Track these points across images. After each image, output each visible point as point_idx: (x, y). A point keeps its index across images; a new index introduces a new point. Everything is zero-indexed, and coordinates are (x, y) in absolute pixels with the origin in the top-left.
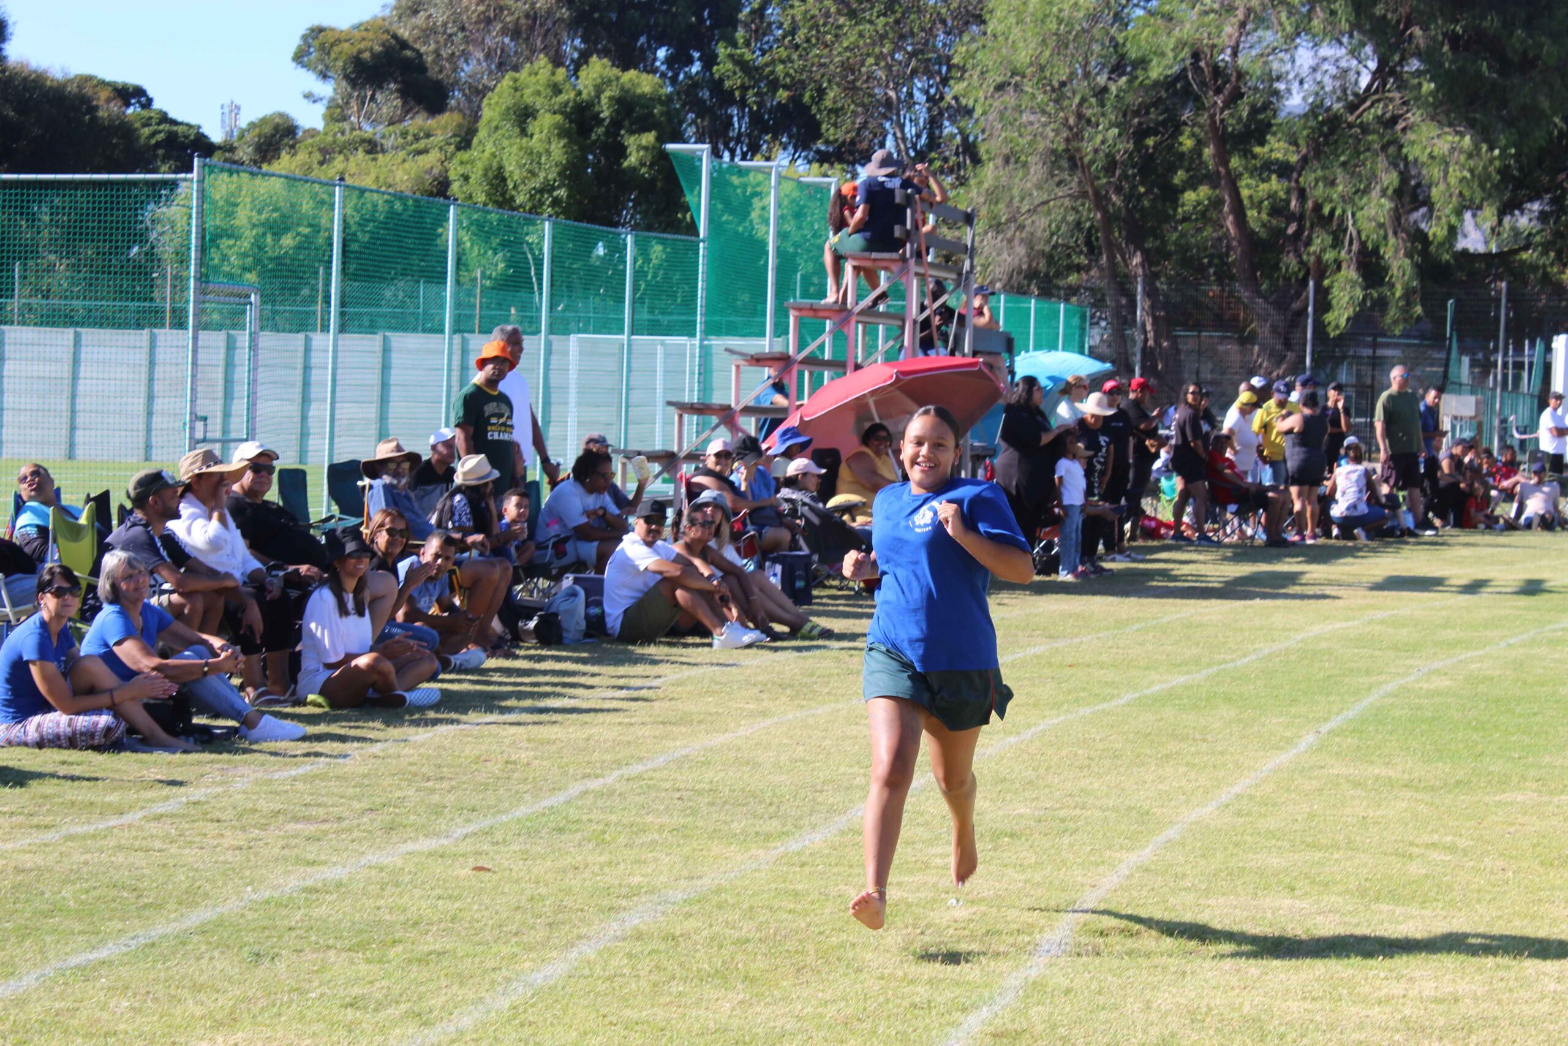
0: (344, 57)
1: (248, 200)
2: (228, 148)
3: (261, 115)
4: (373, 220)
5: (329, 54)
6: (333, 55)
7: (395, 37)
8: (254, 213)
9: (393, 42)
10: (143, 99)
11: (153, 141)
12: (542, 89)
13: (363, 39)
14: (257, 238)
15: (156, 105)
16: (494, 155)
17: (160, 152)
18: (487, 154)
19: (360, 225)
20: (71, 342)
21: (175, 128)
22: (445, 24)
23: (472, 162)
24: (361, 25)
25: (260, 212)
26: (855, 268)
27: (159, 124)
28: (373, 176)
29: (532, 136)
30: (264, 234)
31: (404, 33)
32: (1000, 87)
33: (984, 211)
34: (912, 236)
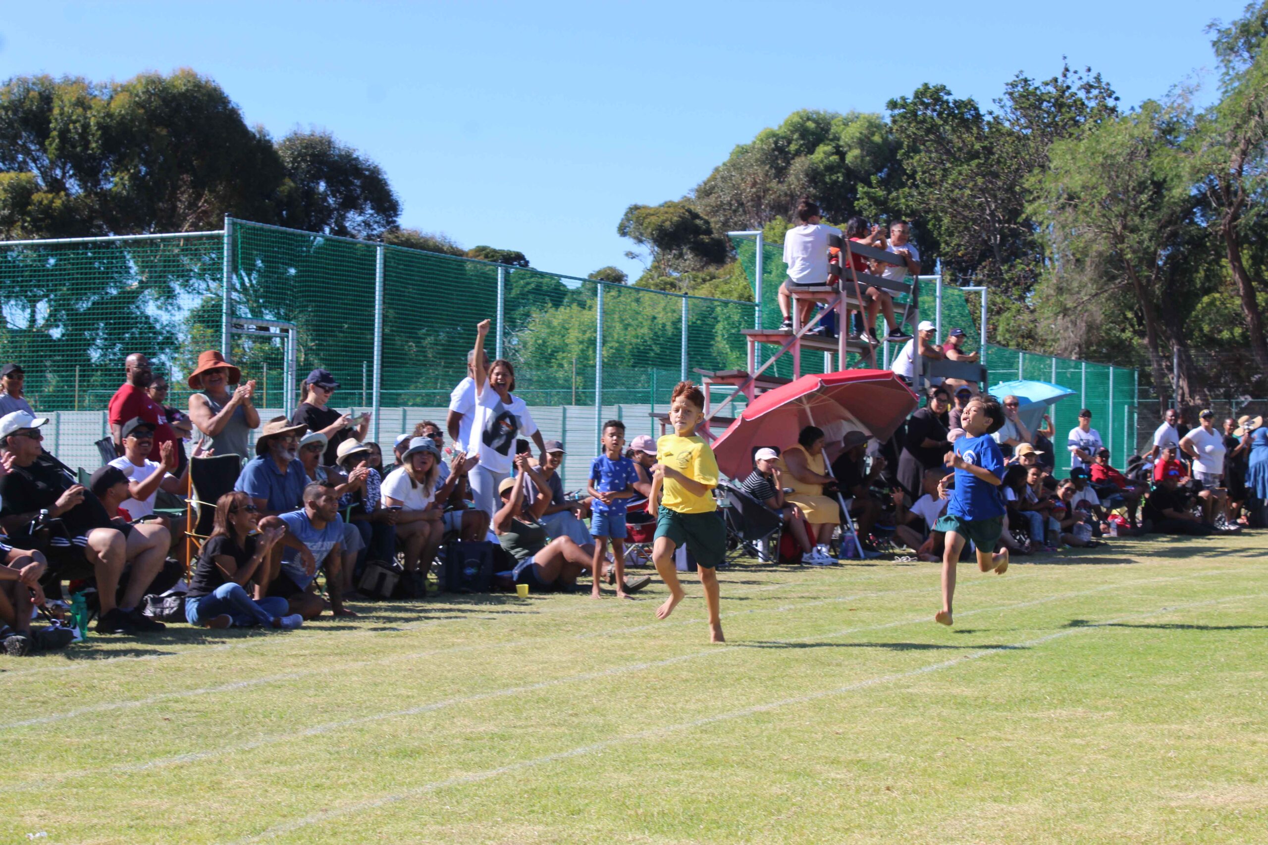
0: (652, 226)
1: (577, 324)
2: (577, 292)
3: (597, 269)
4: (663, 335)
5: (642, 225)
6: (645, 225)
7: (689, 211)
8: (580, 335)
9: (687, 214)
10: (522, 261)
11: (526, 290)
13: (667, 213)
14: (582, 351)
15: (531, 265)
16: (745, 287)
17: (530, 297)
18: (741, 285)
19: (653, 340)
20: (401, 417)
21: (541, 280)
22: (730, 204)
23: (730, 291)
24: (666, 203)
25: (584, 332)
26: (798, 300)
27: (531, 277)
28: (662, 304)
29: (770, 273)
30: (589, 348)
31: (699, 209)
32: (1063, 207)
33: (1053, 300)
34: (844, 273)
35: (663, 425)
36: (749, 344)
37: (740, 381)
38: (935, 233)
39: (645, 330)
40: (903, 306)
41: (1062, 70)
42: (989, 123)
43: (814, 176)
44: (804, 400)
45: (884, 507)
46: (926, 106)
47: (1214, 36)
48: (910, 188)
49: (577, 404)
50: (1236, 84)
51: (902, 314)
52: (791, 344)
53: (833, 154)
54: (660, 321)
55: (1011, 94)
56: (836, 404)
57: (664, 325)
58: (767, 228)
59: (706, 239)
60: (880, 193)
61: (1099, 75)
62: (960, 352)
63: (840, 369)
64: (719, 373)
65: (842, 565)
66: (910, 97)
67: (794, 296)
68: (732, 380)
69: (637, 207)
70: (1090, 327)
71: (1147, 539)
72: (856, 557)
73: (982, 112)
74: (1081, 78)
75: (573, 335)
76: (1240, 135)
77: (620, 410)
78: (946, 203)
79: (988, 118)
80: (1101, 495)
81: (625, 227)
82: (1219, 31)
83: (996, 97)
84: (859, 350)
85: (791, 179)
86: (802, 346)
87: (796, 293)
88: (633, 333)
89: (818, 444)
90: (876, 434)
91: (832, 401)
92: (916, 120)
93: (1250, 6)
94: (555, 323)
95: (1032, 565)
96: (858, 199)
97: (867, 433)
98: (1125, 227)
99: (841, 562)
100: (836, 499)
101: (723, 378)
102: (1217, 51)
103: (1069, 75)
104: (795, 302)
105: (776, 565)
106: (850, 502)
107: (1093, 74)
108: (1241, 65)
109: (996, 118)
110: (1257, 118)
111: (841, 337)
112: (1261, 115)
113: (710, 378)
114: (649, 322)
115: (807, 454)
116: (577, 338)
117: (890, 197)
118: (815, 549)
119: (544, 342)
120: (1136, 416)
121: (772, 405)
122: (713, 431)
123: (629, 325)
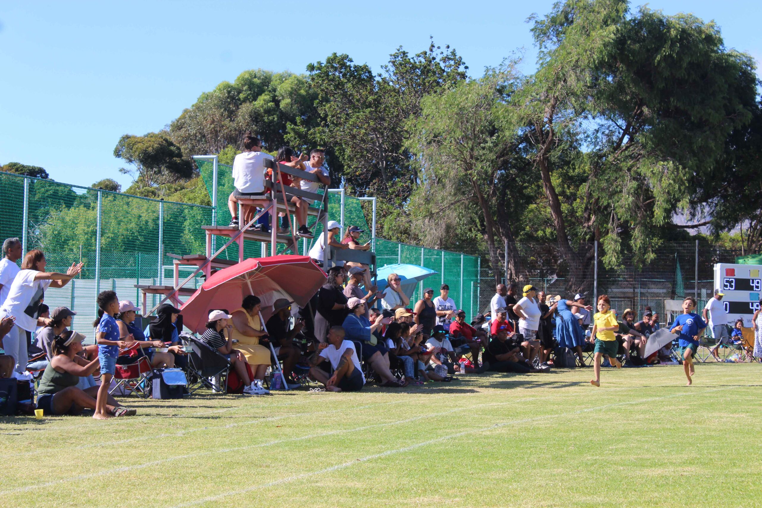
0: (139, 150)
1: (83, 220)
2: (83, 197)
3: (99, 181)
4: (146, 229)
5: (132, 149)
6: (134, 150)
7: (166, 140)
8: (86, 228)
9: (164, 142)
10: (43, 174)
11: (46, 195)
12: (229, 161)
13: (150, 141)
14: (87, 240)
15: (50, 177)
16: (205, 195)
17: (49, 200)
18: (203, 194)
19: (139, 232)
21: (57, 188)
22: (195, 135)
23: (195, 198)
24: (149, 134)
25: (89, 226)
26: (242, 205)
27: (50, 186)
28: (145, 207)
29: (224, 186)
30: (91, 237)
31: (173, 139)
32: (430, 143)
33: (422, 208)
34: (275, 186)
35: (145, 294)
36: (207, 236)
37: (201, 262)
38: (341, 158)
39: (133, 225)
40: (317, 210)
41: (430, 46)
42: (378, 82)
43: (256, 117)
44: (247, 277)
45: (302, 353)
46: (336, 69)
47: (532, 25)
48: (323, 127)
49: (81, 278)
50: (548, 59)
51: (317, 216)
52: (238, 237)
53: (270, 101)
54: (144, 219)
55: (393, 62)
56: (270, 280)
57: (147, 222)
58: (221, 153)
59: (178, 160)
60: (302, 129)
61: (454, 50)
62: (357, 243)
63: (272, 255)
64: (185, 257)
65: (272, 395)
66: (324, 62)
67: (240, 202)
68: (194, 262)
69: (128, 137)
70: (448, 228)
71: (486, 376)
72: (282, 388)
73: (373, 75)
74: (442, 53)
75: (80, 229)
76: (551, 95)
77: (114, 283)
78: (348, 138)
79: (378, 79)
80: (454, 344)
81: (119, 151)
82: (536, 22)
83: (383, 65)
84: (286, 241)
85: (240, 118)
86: (245, 238)
87: (241, 200)
88: (125, 227)
89: (257, 308)
90: (297, 300)
91: (267, 277)
92: (328, 78)
93: (556, 5)
94: (68, 219)
95: (406, 394)
96: (287, 133)
97: (290, 300)
98: (472, 157)
99: (271, 392)
100: (268, 347)
101: (188, 260)
102: (535, 35)
103: (434, 49)
104: (240, 206)
105: (225, 394)
106: (278, 349)
107: (451, 50)
108: (551, 46)
109: (384, 80)
110: (562, 83)
111: (273, 231)
112: (565, 81)
113: (179, 260)
114: (136, 220)
115: (248, 315)
116: (84, 230)
117: (309, 132)
118: (253, 383)
119: (59, 233)
120: (479, 288)
121: (223, 280)
122: (181, 298)
123: (121, 221)
